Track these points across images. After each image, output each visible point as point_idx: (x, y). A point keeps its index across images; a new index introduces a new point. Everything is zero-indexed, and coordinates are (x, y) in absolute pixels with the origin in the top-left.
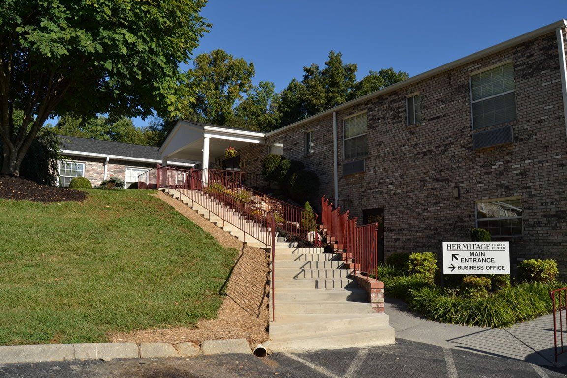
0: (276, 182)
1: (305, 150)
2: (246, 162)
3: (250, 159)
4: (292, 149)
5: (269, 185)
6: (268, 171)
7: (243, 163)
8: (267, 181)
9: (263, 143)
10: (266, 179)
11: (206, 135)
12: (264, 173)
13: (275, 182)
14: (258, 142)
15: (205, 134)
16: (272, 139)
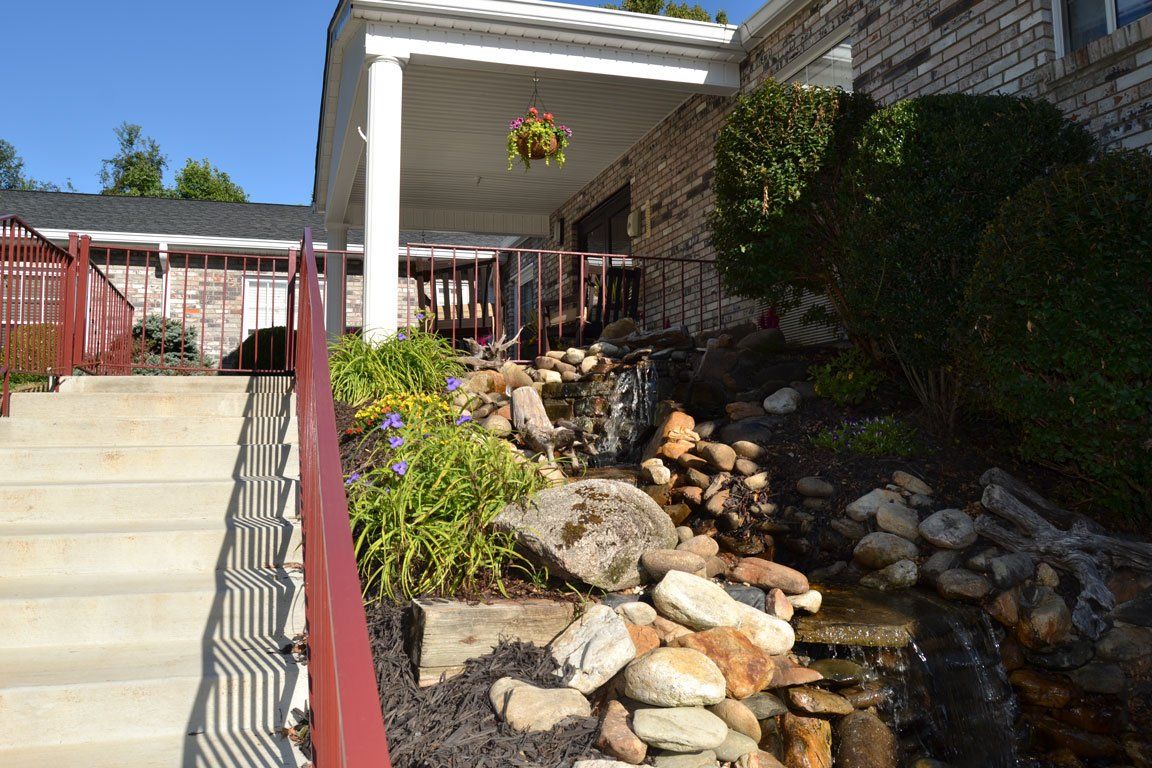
0: (821, 300)
1: (1048, 24)
2: (656, 208)
3: (671, 191)
4: (923, 56)
5: (771, 320)
6: (755, 215)
7: (642, 215)
8: (750, 290)
9: (729, 81)
10: (739, 278)
11: (374, 44)
12: (730, 230)
13: (811, 300)
14: (697, 76)
15: (369, 38)
16: (776, 49)
